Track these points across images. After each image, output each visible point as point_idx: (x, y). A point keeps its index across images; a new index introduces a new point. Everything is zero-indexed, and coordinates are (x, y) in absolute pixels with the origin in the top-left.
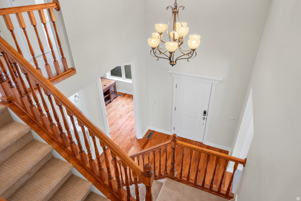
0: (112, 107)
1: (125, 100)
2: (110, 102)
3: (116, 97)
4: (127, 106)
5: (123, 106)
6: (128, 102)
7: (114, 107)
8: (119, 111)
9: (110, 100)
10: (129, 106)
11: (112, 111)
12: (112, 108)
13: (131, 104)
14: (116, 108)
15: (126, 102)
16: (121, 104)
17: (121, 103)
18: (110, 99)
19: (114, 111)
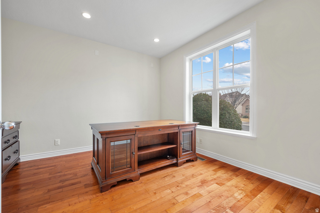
0: (174, 176)
1: (214, 170)
2: (176, 165)
3: (193, 161)
4: (214, 186)
5: (204, 182)
6: (219, 177)
7: (179, 178)
8: (187, 194)
9: (177, 160)
10: (223, 188)
11: (169, 186)
12: (174, 180)
13: (229, 184)
14: (182, 183)
15: (215, 177)
16: (200, 178)
17: (201, 174)
18: (177, 158)
19: (174, 189)
